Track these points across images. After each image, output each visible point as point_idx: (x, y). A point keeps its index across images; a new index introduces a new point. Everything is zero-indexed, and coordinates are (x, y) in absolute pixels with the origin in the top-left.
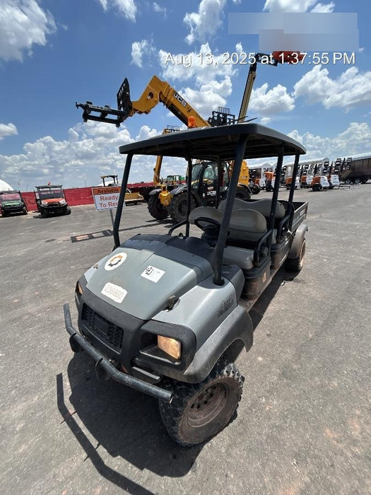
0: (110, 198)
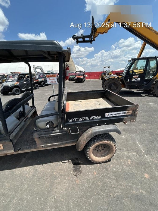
0: (52, 79)
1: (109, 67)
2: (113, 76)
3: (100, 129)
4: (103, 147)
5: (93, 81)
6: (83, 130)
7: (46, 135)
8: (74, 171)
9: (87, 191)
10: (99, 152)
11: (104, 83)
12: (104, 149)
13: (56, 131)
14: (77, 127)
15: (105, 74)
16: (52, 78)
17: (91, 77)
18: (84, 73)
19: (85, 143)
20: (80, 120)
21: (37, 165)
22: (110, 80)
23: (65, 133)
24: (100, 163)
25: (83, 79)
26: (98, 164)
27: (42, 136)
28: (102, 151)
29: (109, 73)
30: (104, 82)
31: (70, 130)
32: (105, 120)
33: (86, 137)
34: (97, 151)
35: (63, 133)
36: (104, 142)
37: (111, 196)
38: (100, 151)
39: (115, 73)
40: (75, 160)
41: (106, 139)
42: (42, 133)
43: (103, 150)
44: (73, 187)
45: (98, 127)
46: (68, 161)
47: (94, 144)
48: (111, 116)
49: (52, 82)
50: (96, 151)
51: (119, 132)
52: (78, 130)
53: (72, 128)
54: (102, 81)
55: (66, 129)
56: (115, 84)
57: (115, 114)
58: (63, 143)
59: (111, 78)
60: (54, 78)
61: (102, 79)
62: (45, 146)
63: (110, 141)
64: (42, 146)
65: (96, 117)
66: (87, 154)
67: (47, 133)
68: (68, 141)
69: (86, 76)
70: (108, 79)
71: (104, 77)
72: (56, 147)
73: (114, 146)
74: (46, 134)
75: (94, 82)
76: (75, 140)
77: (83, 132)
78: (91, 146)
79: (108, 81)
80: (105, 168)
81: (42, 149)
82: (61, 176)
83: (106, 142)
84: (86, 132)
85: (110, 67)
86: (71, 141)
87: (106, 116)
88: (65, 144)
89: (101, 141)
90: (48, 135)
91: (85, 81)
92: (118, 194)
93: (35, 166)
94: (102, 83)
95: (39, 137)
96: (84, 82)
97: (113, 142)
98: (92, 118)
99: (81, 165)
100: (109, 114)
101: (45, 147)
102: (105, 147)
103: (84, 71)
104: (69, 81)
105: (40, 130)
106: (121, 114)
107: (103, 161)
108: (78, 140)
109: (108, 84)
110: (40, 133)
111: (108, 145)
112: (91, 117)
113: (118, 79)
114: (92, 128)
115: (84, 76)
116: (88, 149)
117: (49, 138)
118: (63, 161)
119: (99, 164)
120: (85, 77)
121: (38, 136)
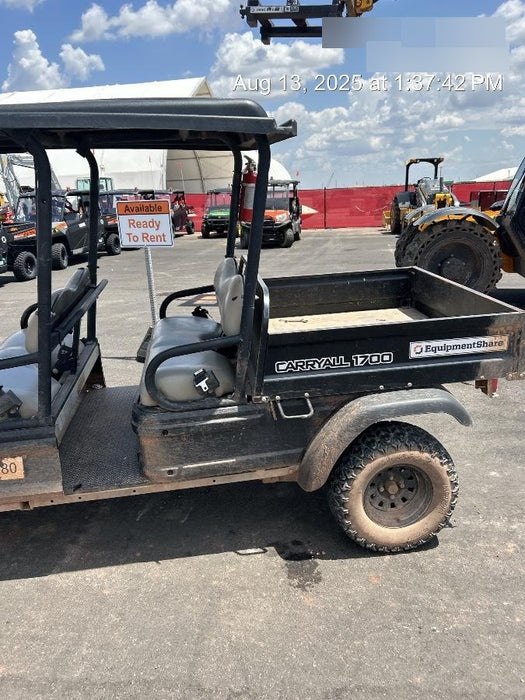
0: (146, 225)
1: (436, 162)
2: (456, 210)
3: (389, 399)
4: (403, 486)
5: (344, 240)
6: (327, 408)
7: (190, 424)
8: (289, 577)
9: (349, 623)
10: (389, 509)
11: (410, 248)
12: (409, 495)
13: (228, 410)
14: (307, 394)
15: (414, 201)
16: (148, 218)
17: (331, 215)
18: (294, 192)
19: (337, 453)
20: (316, 365)
21: (135, 565)
22: (437, 230)
23: (259, 416)
24: (391, 552)
25: (289, 226)
26: (383, 554)
27: (176, 426)
28: (400, 505)
29: (434, 196)
30: (410, 240)
31: (279, 404)
32: (410, 370)
33: (339, 429)
34: (381, 504)
35: (253, 417)
36: (407, 453)
37: (434, 630)
38: (393, 505)
39: (472, 196)
40: (290, 545)
41: (413, 443)
42: (177, 415)
43: (404, 500)
44: (295, 615)
45: (383, 395)
46: (259, 550)
47: (369, 460)
48: (432, 354)
49: (145, 237)
50: (376, 505)
51: (462, 417)
52: (310, 405)
53: (286, 395)
54: (394, 238)
55: (264, 398)
56: (463, 252)
57: (446, 348)
58: (247, 462)
59: (444, 223)
60: (156, 217)
61: (396, 230)
62: (180, 470)
63: (430, 452)
64: (171, 472)
65: (375, 359)
66: (343, 504)
67: (193, 414)
68: (269, 455)
69: (306, 210)
70: (430, 229)
71: (408, 217)
72: (220, 481)
73: (445, 475)
74: (189, 419)
75: (349, 246)
76: (294, 451)
77: (327, 416)
78: (358, 469)
79: (427, 237)
80: (414, 565)
81: (167, 488)
82: (243, 588)
83: (416, 453)
84: (339, 414)
85: (440, 160)
86: (281, 453)
87: (413, 355)
88: (257, 466)
89: (396, 449)
90: (198, 424)
91: (297, 237)
92: (460, 627)
93: (125, 566)
94: (398, 247)
95: (165, 432)
96: (296, 245)
97: (441, 458)
98: (360, 360)
99: (318, 561)
100: (424, 344)
101: (178, 478)
102: (411, 490)
103: (295, 183)
104: (206, 236)
105: (168, 403)
106: (469, 346)
107: (405, 539)
108: (304, 451)
109: (431, 254)
110: (168, 416)
111: (420, 473)
112: (356, 358)
113: (479, 229)
114: (362, 399)
115: (291, 210)
116: (346, 485)
117: (197, 435)
118: (240, 552)
119: (388, 557)
120: (296, 214)
121: (158, 427)
